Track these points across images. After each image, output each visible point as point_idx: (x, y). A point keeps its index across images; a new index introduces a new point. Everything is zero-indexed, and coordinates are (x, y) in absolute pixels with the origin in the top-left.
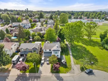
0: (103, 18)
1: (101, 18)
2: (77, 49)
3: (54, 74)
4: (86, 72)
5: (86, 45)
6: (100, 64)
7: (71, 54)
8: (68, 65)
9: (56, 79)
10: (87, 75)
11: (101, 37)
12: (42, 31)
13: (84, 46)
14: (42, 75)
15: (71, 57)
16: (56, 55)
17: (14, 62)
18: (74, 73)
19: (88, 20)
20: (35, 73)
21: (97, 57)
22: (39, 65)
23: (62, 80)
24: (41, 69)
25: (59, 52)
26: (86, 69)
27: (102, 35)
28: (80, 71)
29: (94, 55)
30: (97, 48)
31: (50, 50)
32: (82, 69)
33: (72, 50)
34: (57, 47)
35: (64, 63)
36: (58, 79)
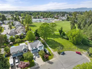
0: (53, 17)
1: (52, 17)
2: (50, 42)
3: (46, 62)
4: (62, 54)
5: (53, 38)
6: (65, 47)
7: (48, 46)
8: (50, 53)
9: (49, 64)
10: (63, 55)
11: (59, 32)
12: (17, 33)
13: (52, 39)
14: (39, 65)
15: (50, 48)
16: (41, 49)
17: (12, 64)
18: (56, 57)
19: (45, 19)
20: (34, 66)
21: (63, 44)
22: (33, 60)
23: (53, 63)
24: (36, 62)
25: (43, 47)
26: (61, 52)
27: (60, 30)
28: (59, 55)
29: (61, 43)
30: (60, 39)
31: (36, 47)
32: (59, 53)
33: (47, 43)
34: (40, 44)
35: (48, 53)
36: (50, 63)
